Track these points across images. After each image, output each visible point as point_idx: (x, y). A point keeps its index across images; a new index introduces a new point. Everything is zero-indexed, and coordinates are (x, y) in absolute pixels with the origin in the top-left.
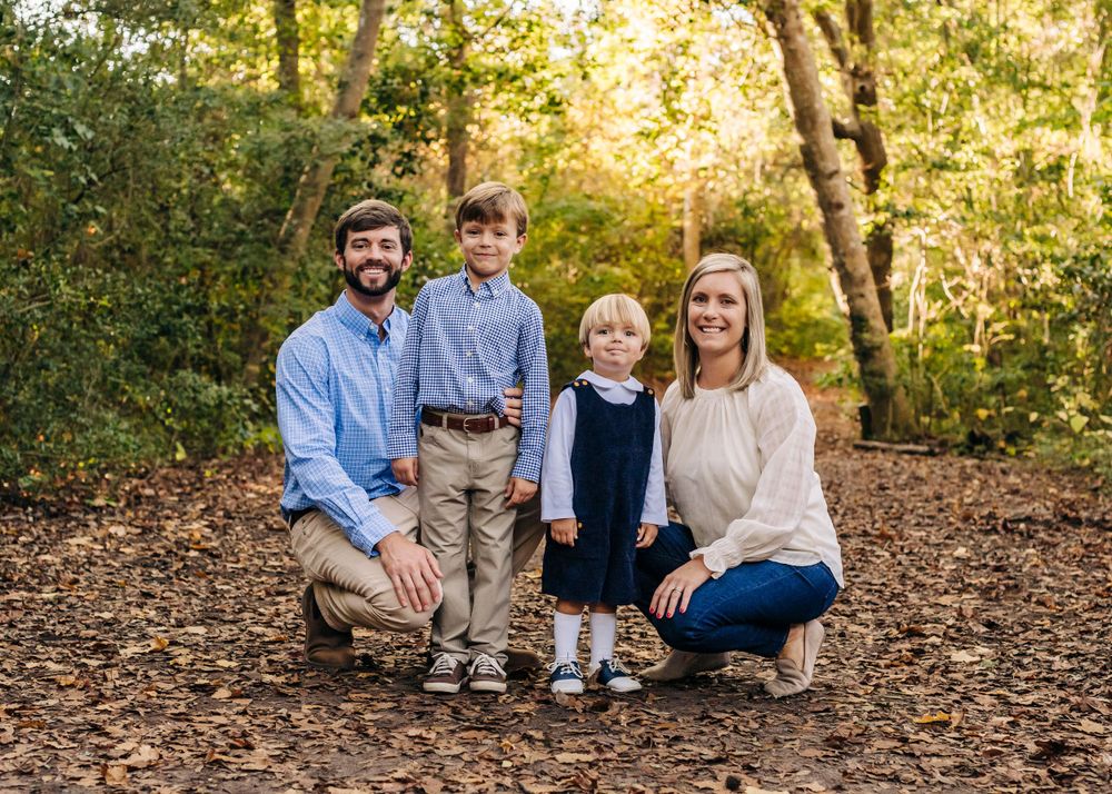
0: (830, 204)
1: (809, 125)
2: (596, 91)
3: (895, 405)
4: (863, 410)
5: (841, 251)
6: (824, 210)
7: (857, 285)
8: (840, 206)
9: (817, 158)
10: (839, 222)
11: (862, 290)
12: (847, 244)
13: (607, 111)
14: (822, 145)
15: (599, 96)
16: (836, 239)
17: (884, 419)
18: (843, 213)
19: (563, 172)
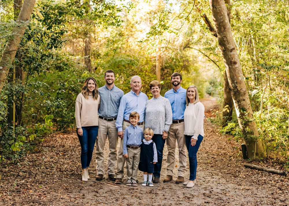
0: (231, 62)
1: (223, 29)
2: (130, 23)
3: (257, 145)
4: (243, 146)
5: (235, 81)
6: (228, 65)
7: (242, 96)
8: (235, 63)
9: (226, 43)
10: (235, 70)
11: (244, 98)
12: (238, 79)
13: (133, 30)
14: (228, 38)
15: (131, 25)
16: (233, 76)
17: (253, 151)
18: (236, 66)
19: (120, 48)
